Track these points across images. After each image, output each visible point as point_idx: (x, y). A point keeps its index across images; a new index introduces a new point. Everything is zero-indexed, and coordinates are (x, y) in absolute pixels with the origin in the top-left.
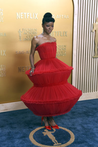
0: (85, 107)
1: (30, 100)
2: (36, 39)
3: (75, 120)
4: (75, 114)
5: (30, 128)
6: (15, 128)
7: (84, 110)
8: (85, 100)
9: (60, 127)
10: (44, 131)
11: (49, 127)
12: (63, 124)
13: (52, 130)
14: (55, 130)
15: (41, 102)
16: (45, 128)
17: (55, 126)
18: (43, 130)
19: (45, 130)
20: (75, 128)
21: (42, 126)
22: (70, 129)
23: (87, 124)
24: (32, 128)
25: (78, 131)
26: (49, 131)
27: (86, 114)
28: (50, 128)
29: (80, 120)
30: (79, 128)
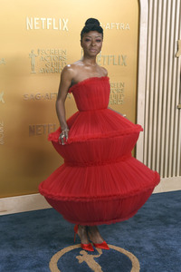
0: (161, 205)
1: (61, 194)
2: (71, 70)
3: (141, 232)
4: (141, 220)
5: (51, 247)
6: (22, 247)
7: (159, 212)
8: (162, 191)
9: (110, 246)
10: (79, 254)
11: (89, 246)
12: (117, 239)
13: (95, 252)
14: (100, 252)
15: (85, 198)
16: (82, 248)
17: (101, 245)
18: (76, 252)
19: (81, 253)
20: (140, 249)
21: (74, 244)
22: (130, 249)
23: (164, 240)
24: (55, 247)
25: (147, 253)
26: (89, 253)
27: (164, 220)
28: (91, 249)
29: (150, 233)
30: (149, 247)
